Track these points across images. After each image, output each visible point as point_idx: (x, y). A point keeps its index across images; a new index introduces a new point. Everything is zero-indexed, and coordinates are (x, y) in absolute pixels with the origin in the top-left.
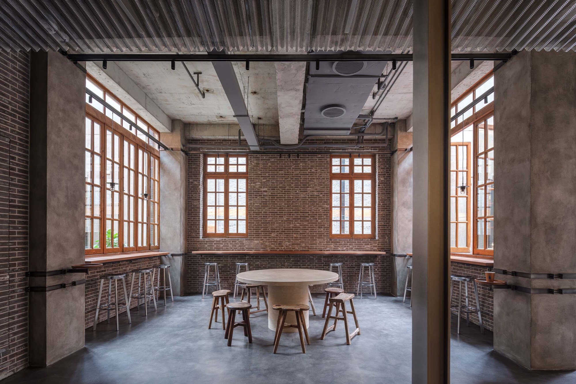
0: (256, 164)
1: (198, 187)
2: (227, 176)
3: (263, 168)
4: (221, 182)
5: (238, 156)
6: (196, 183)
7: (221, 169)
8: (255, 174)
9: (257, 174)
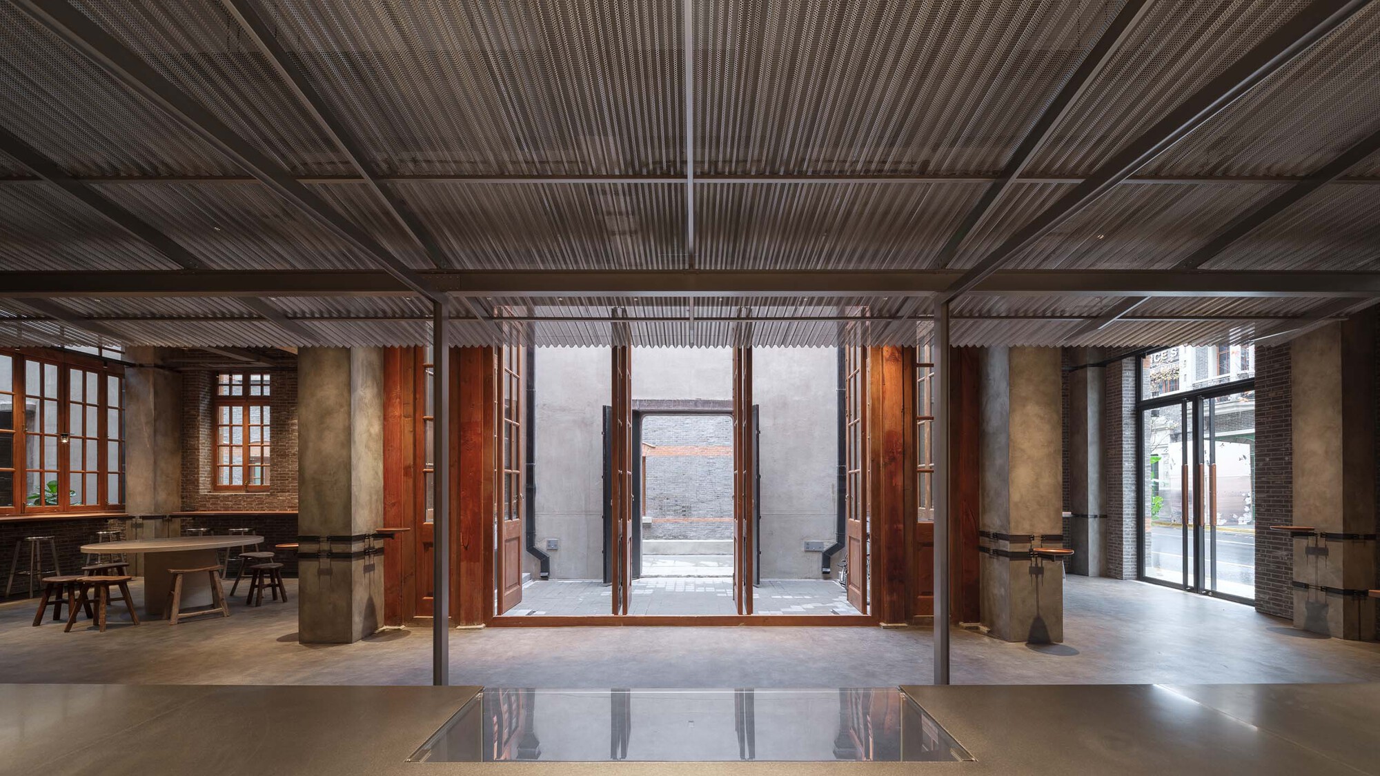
0: (281, 385)
1: (196, 418)
2: (246, 401)
3: (291, 391)
4: (238, 411)
5: (262, 372)
6: (193, 412)
7: (238, 391)
8: (279, 400)
9: (281, 400)
